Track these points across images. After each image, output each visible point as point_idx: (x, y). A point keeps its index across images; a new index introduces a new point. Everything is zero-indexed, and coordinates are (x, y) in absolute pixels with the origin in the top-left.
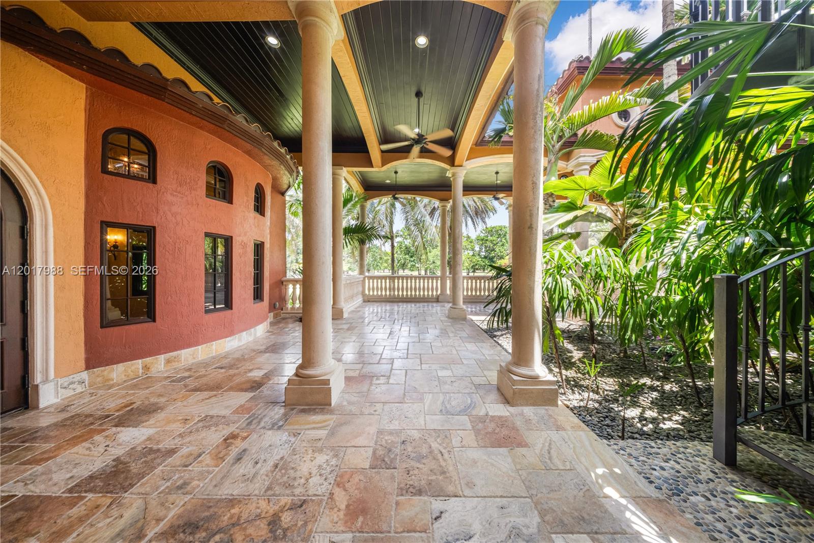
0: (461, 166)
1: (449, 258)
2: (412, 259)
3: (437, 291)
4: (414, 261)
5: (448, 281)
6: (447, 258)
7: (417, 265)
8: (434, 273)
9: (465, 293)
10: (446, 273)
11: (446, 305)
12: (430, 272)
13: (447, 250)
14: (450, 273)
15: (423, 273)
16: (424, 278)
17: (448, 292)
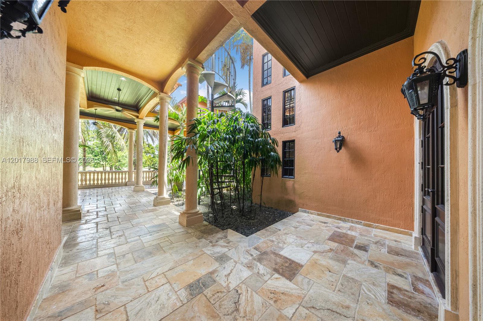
0: (142, 119)
1: (134, 160)
2: (97, 158)
3: (125, 180)
4: (98, 159)
5: (133, 175)
6: (133, 160)
7: (102, 163)
8: (119, 169)
9: (145, 180)
10: (132, 169)
11: (132, 186)
12: (115, 169)
13: (133, 155)
14: (135, 169)
15: (108, 169)
16: (109, 172)
17: (133, 180)
